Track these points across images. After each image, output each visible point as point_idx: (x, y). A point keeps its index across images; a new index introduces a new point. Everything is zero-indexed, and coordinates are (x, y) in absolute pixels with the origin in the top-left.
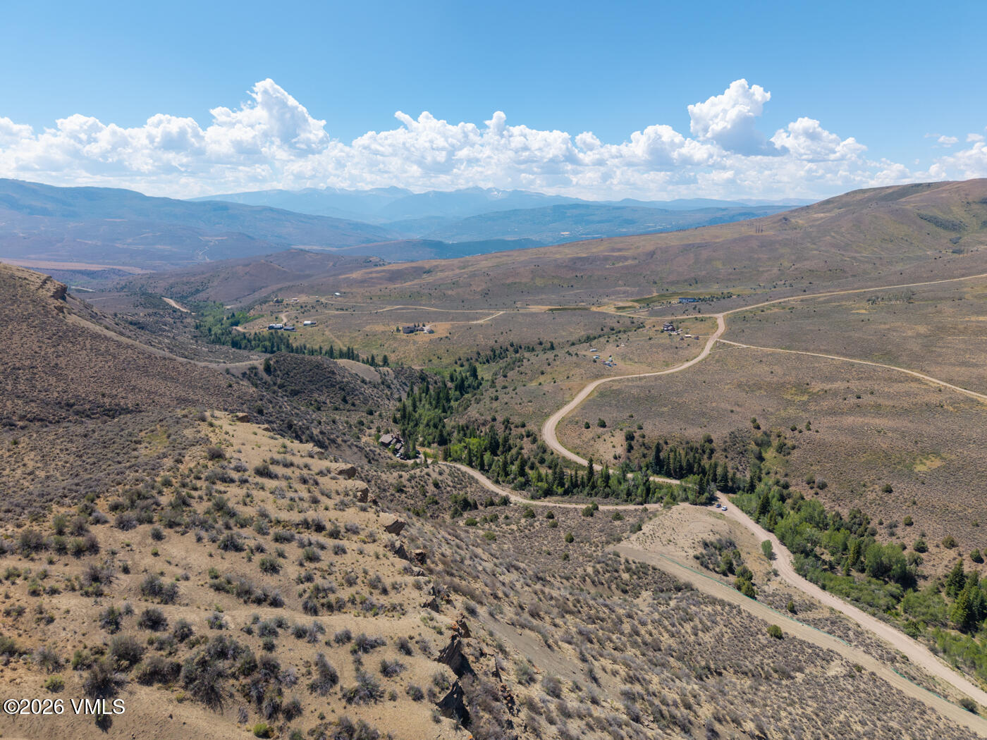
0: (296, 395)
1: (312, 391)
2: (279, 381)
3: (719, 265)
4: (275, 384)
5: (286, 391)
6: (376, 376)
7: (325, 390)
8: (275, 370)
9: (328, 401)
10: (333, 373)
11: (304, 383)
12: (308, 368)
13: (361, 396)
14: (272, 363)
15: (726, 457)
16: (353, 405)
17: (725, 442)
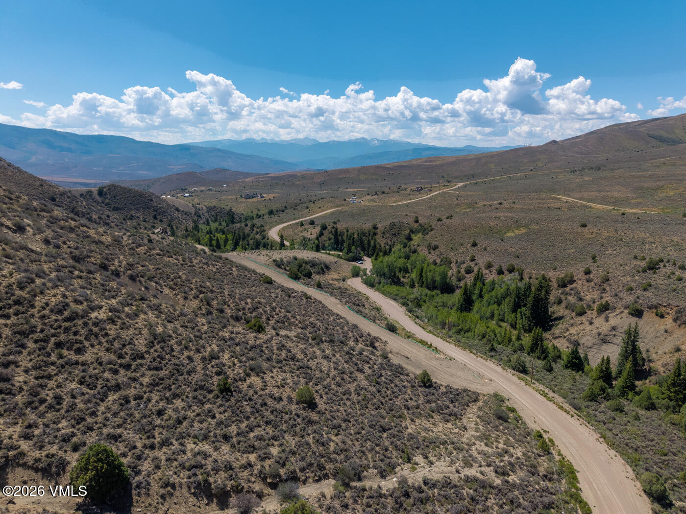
0: (117, 210)
1: (131, 210)
2: (107, 201)
3: (492, 166)
4: (103, 203)
5: (110, 207)
6: (191, 209)
7: (141, 210)
8: (106, 194)
9: (141, 217)
10: (152, 200)
11: (126, 204)
12: (132, 195)
13: (169, 217)
14: (105, 190)
15: (383, 237)
16: (161, 221)
17: (386, 228)
